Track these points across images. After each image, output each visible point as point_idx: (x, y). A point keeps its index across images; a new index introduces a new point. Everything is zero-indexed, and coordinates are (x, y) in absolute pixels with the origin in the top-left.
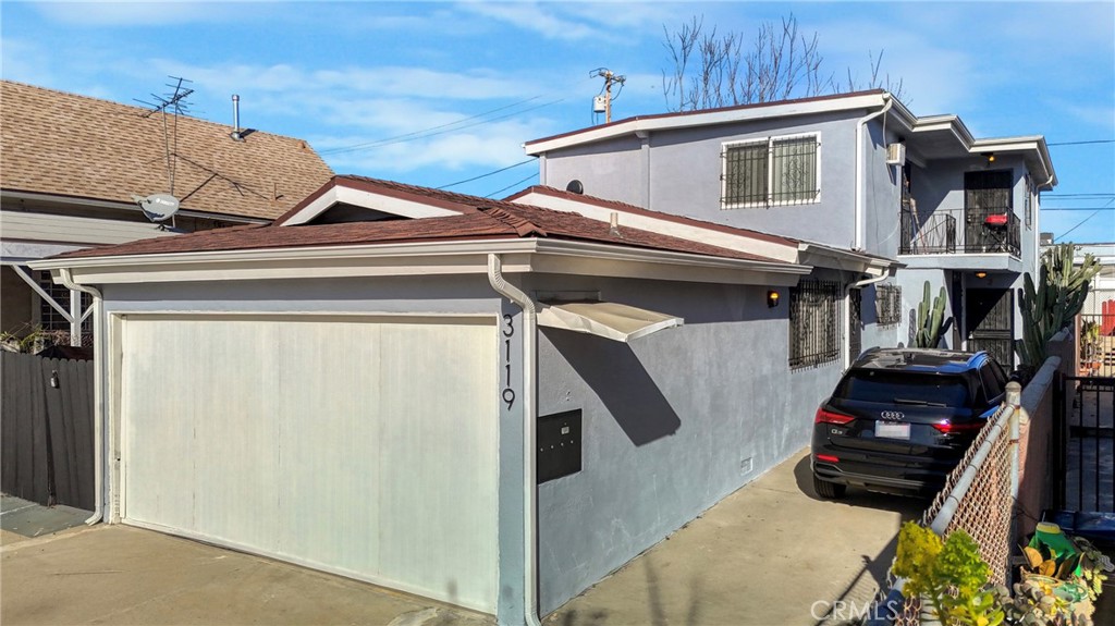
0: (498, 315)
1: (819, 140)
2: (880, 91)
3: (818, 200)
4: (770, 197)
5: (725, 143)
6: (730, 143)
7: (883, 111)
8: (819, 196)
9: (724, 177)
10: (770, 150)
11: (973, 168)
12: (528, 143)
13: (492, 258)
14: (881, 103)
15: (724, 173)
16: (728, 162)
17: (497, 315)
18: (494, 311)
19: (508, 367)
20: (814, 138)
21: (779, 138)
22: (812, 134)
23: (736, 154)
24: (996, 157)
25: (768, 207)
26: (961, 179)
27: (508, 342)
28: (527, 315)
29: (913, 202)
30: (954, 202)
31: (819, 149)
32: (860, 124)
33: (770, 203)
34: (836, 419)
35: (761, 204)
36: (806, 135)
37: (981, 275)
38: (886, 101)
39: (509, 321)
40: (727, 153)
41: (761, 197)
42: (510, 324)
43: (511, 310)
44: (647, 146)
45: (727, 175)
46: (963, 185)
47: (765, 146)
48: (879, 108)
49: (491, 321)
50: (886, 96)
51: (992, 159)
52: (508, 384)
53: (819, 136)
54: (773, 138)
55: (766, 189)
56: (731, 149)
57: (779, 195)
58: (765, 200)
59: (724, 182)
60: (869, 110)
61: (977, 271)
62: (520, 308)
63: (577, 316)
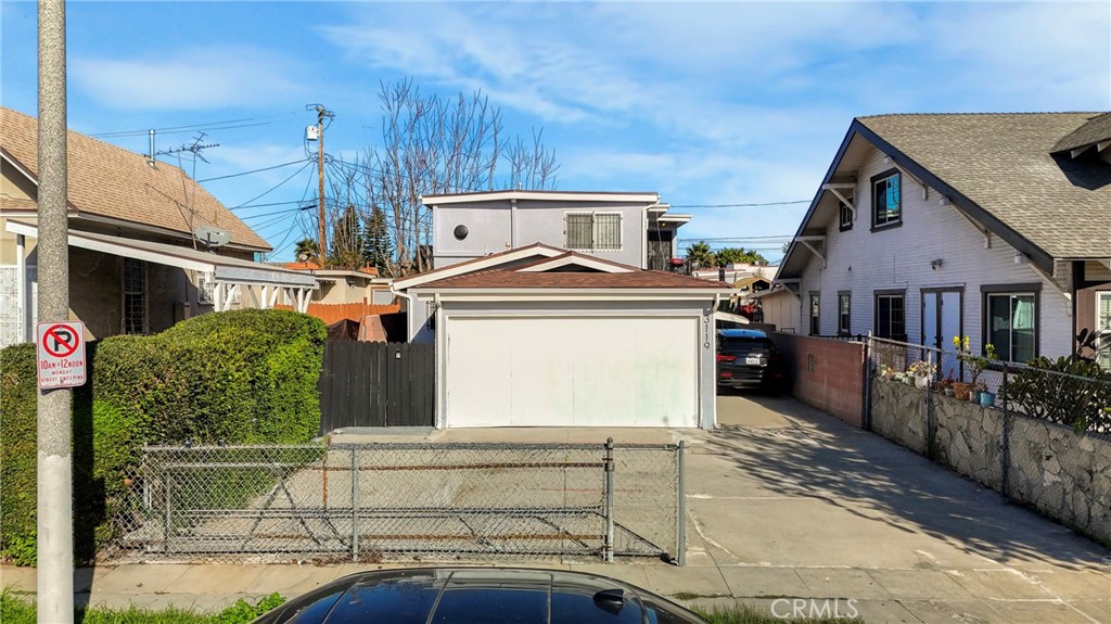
0: (702, 315)
1: (622, 216)
3: (621, 249)
4: (594, 246)
5: (566, 211)
6: (569, 212)
9: (566, 232)
10: (594, 219)
14: (656, 200)
15: (566, 230)
16: (568, 223)
19: (707, 334)
20: (619, 215)
21: (600, 213)
22: (618, 212)
23: (572, 219)
27: (706, 325)
31: (622, 221)
32: (644, 209)
33: (594, 249)
36: (615, 212)
39: (706, 317)
40: (567, 218)
41: (587, 246)
44: (515, 208)
45: (568, 231)
47: (592, 216)
48: (654, 202)
51: (664, 225)
52: (707, 341)
53: (622, 213)
54: (596, 213)
55: (592, 241)
56: (570, 216)
57: (598, 246)
58: (591, 246)
59: (566, 235)
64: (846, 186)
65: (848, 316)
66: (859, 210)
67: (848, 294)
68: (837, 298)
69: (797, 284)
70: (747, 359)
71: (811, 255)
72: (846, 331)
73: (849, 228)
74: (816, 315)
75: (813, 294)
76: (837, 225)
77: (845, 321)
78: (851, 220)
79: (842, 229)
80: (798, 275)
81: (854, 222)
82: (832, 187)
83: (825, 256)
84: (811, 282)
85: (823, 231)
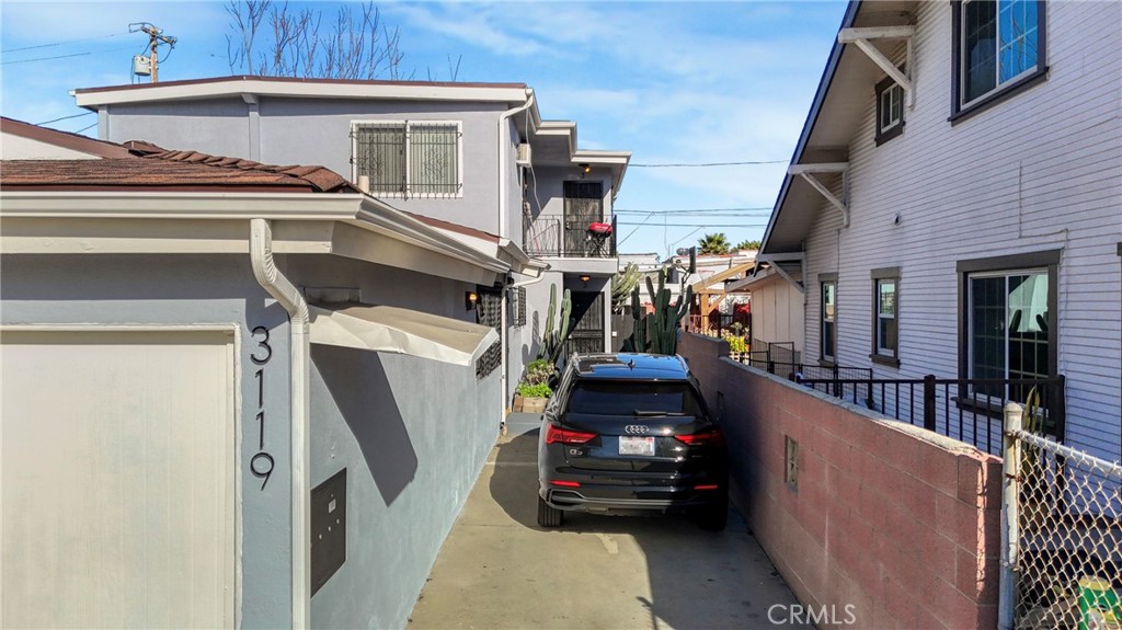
0: (239, 328)
1: (460, 130)
2: (524, 86)
3: (460, 194)
4: (408, 187)
5: (357, 120)
6: (362, 122)
7: (525, 107)
8: (461, 190)
9: (355, 161)
10: (408, 135)
11: (570, 178)
12: (79, 91)
13: (259, 227)
14: (525, 98)
15: (355, 156)
16: (359, 143)
17: (237, 329)
18: (229, 321)
19: (261, 415)
20: (455, 128)
21: (418, 123)
22: (453, 123)
23: (368, 135)
24: (592, 169)
25: (406, 198)
26: (560, 187)
27: (260, 373)
28: (298, 326)
29: (528, 205)
30: (555, 207)
31: (460, 139)
32: (503, 117)
33: (409, 194)
34: (574, 437)
35: (399, 195)
36: (447, 123)
37: (585, 279)
38: (528, 97)
39: (262, 337)
40: (358, 133)
41: (398, 187)
42: (264, 343)
43: (265, 319)
44: (257, 113)
45: (358, 158)
46: (562, 193)
47: (402, 130)
48: (521, 103)
49: (226, 337)
50: (529, 91)
51: (587, 170)
52: (261, 446)
53: (460, 124)
54: (410, 122)
55: (405, 178)
56: (362, 129)
57: (420, 186)
58: (403, 189)
59: (355, 166)
60: (510, 104)
61: (582, 275)
62: (283, 314)
63: (382, 327)
64: (892, 32)
65: (895, 322)
66: (920, 86)
67: (894, 275)
68: (870, 283)
69: (799, 261)
70: (623, 441)
71: (822, 203)
72: (889, 353)
73: (898, 131)
74: (830, 319)
75: (825, 280)
76: (870, 133)
77: (886, 333)
78: (900, 112)
79: (881, 139)
80: (800, 246)
81: (908, 116)
82: (859, 37)
83: (846, 203)
84: (822, 258)
85: (843, 153)
